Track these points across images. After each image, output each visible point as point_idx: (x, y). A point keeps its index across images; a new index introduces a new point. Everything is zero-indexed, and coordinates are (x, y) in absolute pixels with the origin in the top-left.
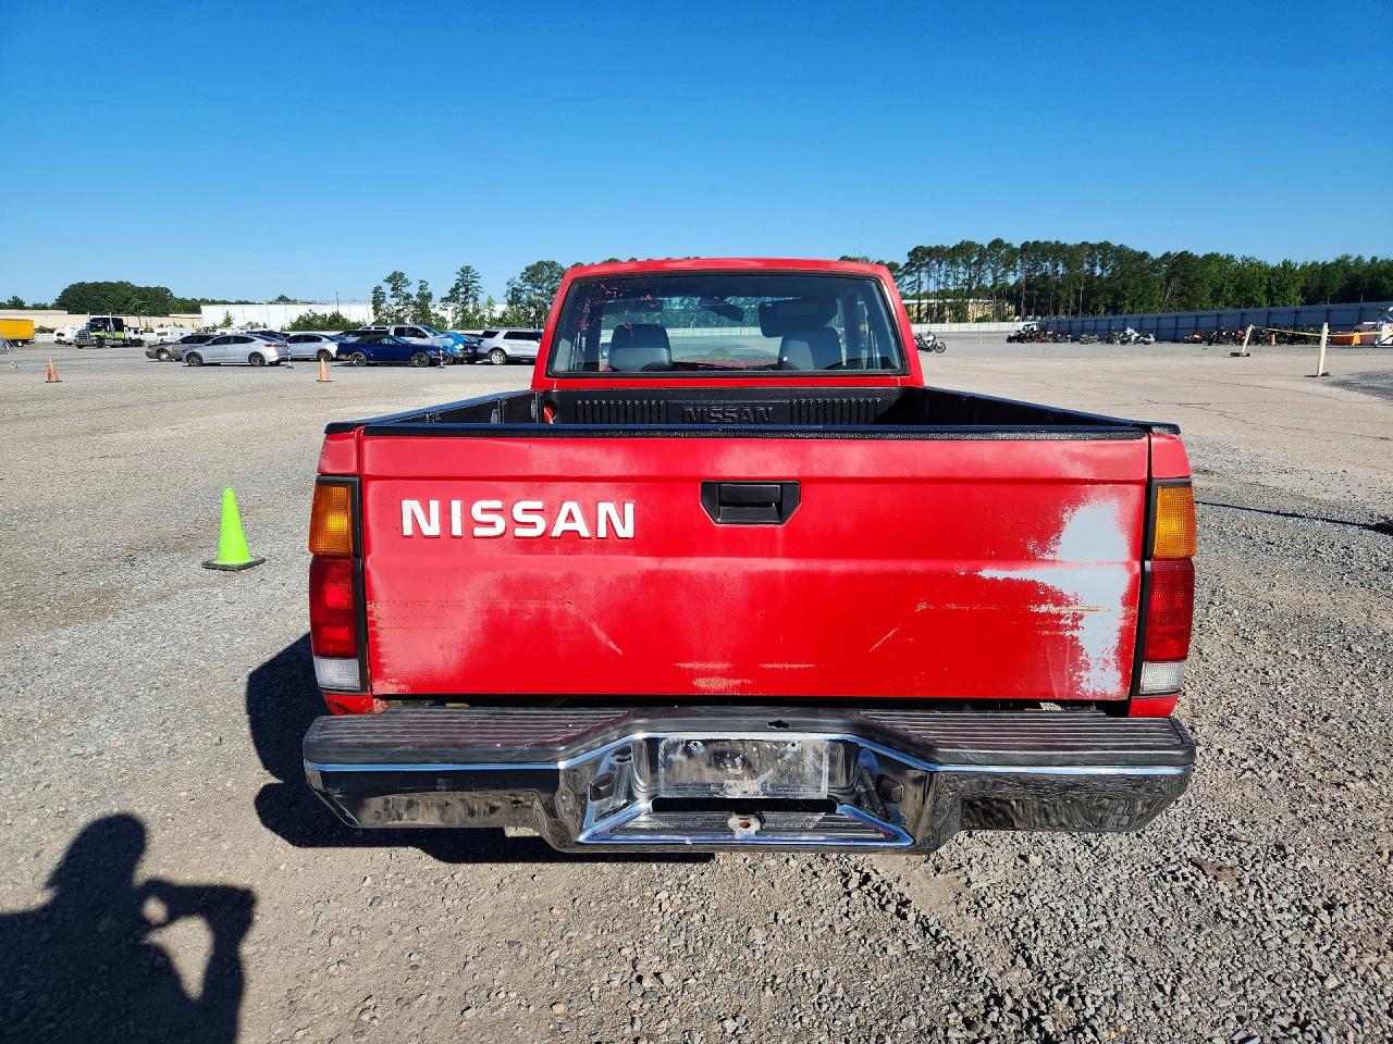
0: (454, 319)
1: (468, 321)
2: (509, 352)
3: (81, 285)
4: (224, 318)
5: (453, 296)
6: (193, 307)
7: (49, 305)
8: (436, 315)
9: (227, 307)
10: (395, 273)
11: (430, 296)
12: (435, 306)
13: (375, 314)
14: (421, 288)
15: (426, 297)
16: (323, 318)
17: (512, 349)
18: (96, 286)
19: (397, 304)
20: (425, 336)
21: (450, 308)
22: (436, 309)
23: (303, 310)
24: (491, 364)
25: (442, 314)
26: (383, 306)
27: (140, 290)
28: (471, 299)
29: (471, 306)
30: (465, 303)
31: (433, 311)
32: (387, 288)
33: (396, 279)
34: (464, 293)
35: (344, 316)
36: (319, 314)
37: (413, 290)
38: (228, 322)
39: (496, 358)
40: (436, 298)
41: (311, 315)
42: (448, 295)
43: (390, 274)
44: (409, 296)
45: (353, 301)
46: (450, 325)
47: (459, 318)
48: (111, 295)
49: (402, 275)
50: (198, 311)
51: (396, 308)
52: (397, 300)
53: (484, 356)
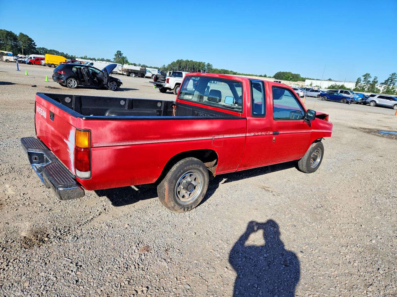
0: (383, 90)
1: (388, 91)
2: (377, 102)
3: (280, 72)
4: (310, 83)
5: (385, 83)
6: (304, 80)
7: (272, 77)
8: (377, 88)
9: (312, 81)
10: (367, 74)
11: (377, 82)
12: (377, 85)
13: (356, 86)
14: (375, 79)
15: (375, 82)
16: (338, 86)
17: (379, 102)
18: (283, 73)
19: (364, 84)
20: (349, 94)
21: (383, 87)
22: (377, 86)
23: (332, 83)
24: (370, 105)
25: (379, 88)
26: (359, 84)
27: (293, 74)
28: (392, 84)
29: (391, 86)
30: (389, 85)
31: (376, 87)
32: (362, 78)
33: (366, 76)
34: (390, 82)
35: (345, 86)
36: (338, 85)
37: (371, 80)
38: (311, 85)
39: (372, 104)
40: (379, 83)
41: (335, 85)
42: (384, 82)
43: (365, 74)
44: (369, 81)
45: (350, 82)
46: (381, 92)
47: (385, 90)
48: (286, 75)
49: (369, 74)
50: (304, 81)
51: (364, 85)
52: (364, 82)
53: (368, 103)
